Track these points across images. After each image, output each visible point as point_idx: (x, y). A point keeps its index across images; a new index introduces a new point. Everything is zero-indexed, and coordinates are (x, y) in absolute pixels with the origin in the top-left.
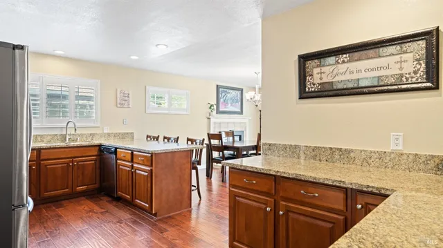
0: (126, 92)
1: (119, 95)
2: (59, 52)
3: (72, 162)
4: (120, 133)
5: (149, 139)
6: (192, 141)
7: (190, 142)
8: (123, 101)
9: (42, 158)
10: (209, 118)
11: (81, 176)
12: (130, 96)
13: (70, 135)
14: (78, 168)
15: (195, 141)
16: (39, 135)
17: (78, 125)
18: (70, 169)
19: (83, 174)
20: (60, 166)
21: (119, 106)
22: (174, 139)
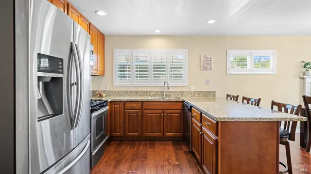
0: (209, 57)
1: (202, 60)
2: (158, 32)
3: (164, 113)
4: (203, 92)
5: (229, 98)
6: (280, 106)
7: (276, 108)
8: (206, 66)
9: (144, 108)
10: (303, 78)
11: (169, 125)
12: (212, 60)
13: (166, 92)
14: (167, 118)
15: (284, 106)
16: (148, 91)
17: (170, 85)
18: (162, 118)
19: (171, 123)
20: (155, 115)
21: (202, 69)
22: (255, 100)
